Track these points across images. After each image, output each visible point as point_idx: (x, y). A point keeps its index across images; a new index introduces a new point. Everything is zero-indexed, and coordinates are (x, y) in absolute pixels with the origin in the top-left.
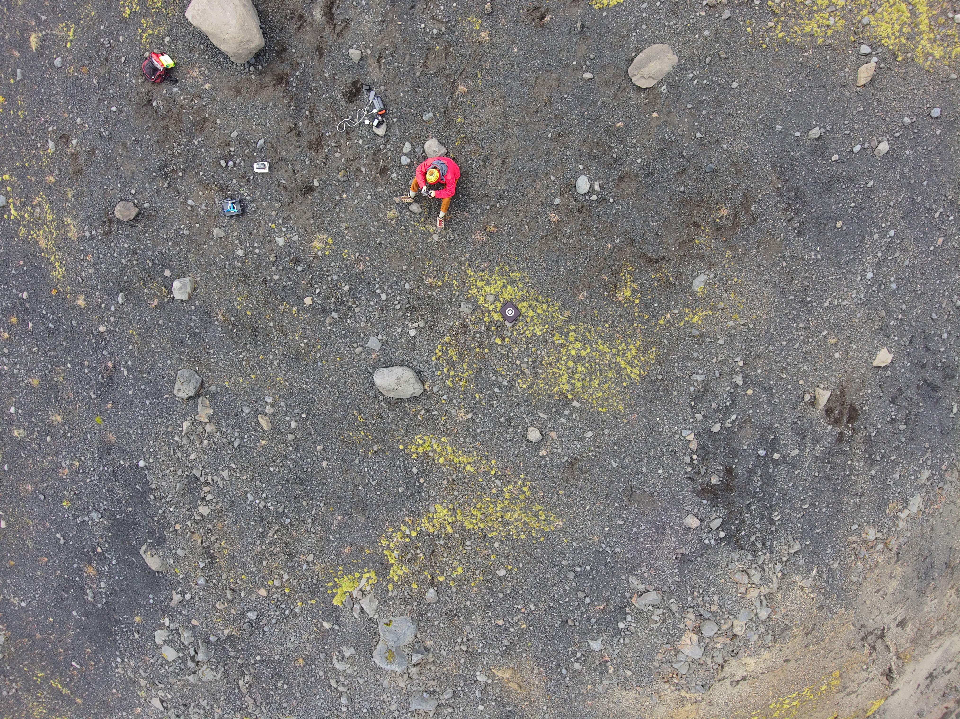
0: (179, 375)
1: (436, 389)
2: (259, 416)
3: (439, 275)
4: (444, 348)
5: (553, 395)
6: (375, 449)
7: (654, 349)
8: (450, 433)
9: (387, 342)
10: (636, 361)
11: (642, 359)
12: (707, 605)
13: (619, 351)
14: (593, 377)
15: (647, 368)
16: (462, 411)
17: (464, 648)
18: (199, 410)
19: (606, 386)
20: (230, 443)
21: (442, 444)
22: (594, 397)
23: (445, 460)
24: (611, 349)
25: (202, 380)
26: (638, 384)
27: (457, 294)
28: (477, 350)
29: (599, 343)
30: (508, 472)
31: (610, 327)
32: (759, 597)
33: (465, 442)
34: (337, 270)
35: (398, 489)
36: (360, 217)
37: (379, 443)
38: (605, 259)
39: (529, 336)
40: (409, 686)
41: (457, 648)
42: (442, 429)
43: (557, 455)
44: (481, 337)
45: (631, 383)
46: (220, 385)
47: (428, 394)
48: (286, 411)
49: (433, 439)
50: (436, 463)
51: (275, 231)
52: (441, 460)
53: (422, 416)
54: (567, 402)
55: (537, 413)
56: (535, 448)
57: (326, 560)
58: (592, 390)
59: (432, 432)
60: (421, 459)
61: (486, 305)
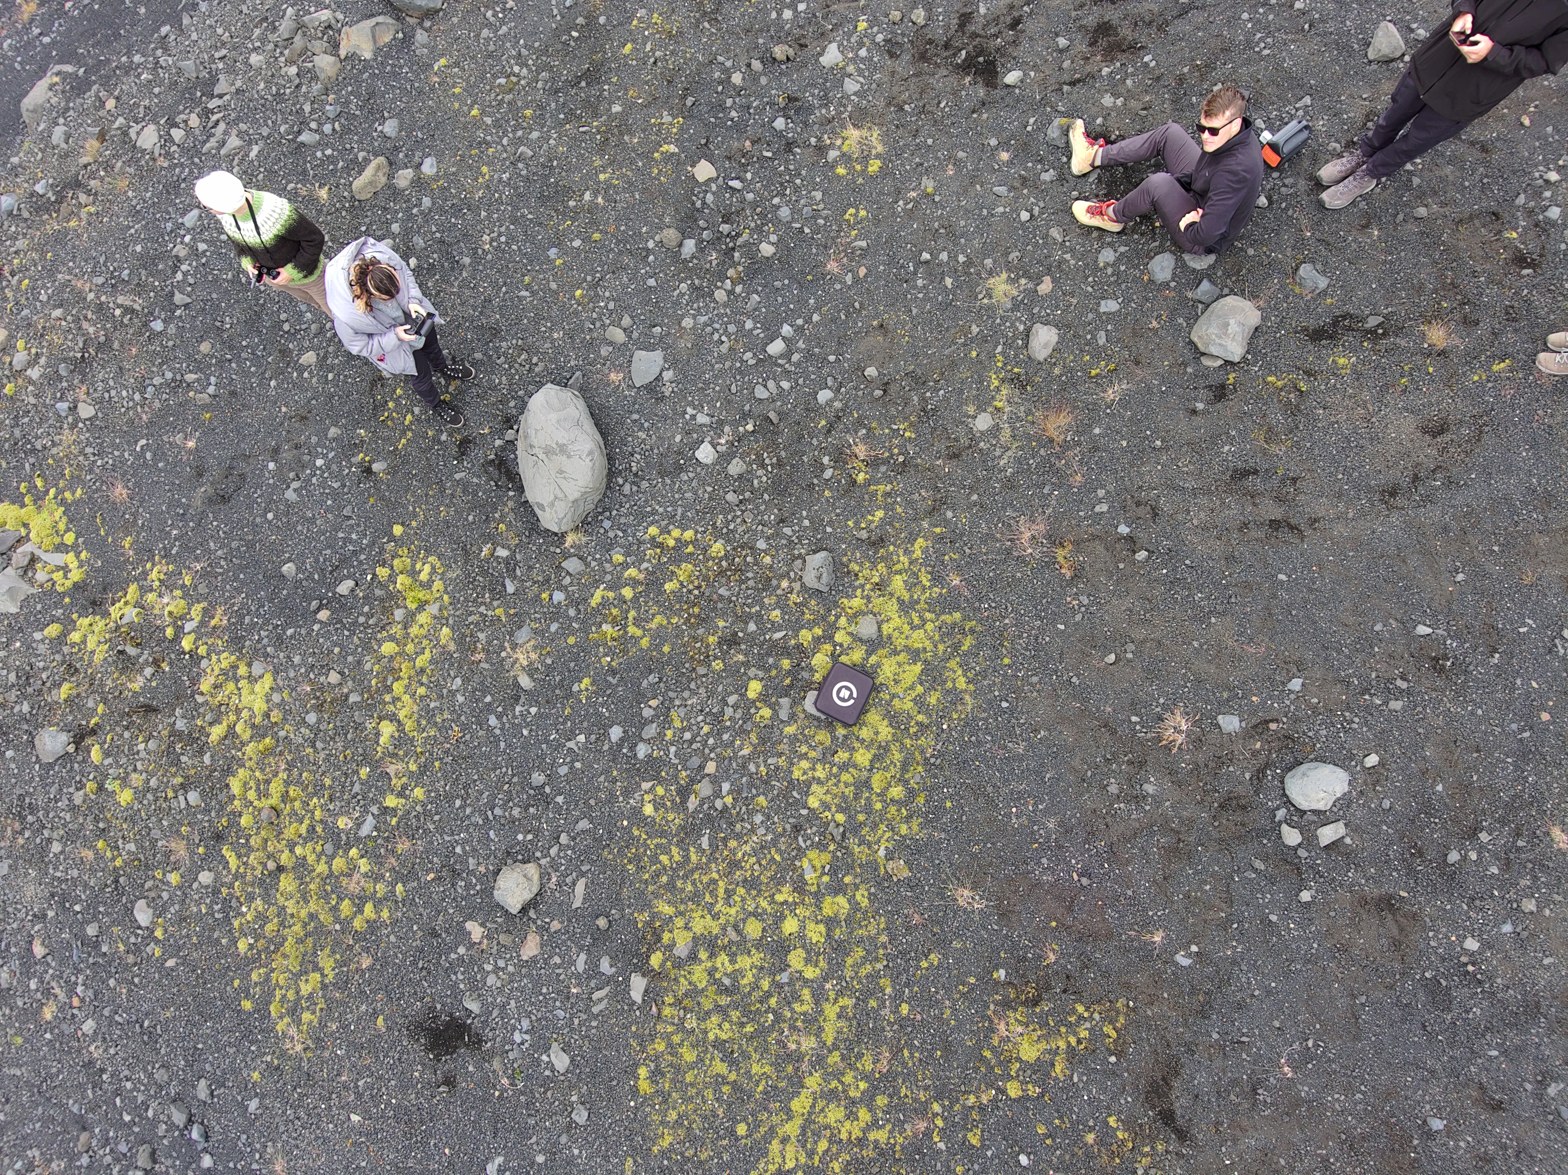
1: (572, 564)
2: (381, 159)
3: (882, 468)
4: (690, 549)
5: (648, 905)
6: (376, 467)
8: (465, 643)
9: (661, 398)
10: (823, 1145)
11: (836, 1166)
13: (838, 1075)
14: (735, 1015)
16: (533, 656)
19: (721, 1067)
20: (304, 124)
21: (432, 635)
22: (676, 1039)
23: (392, 658)
24: (835, 1047)
25: (437, 11)
27: (849, 532)
28: (712, 639)
29: (843, 1002)
30: (404, 846)
31: (903, 1023)
33: (453, 693)
34: (806, 210)
35: (289, 560)
37: (392, 470)
39: (797, 774)
42: (470, 619)
43: (479, 976)
44: (751, 639)
45: (751, 1148)
46: (432, 49)
47: (552, 549)
48: (411, 217)
49: (438, 605)
50: (379, 636)
51: (850, 35)
52: (388, 648)
53: (492, 555)
54: (637, 955)
55: (583, 874)
56: (479, 900)
57: (89, 450)
58: (695, 1025)
59: (457, 595)
60: (378, 592)
61: (843, 621)
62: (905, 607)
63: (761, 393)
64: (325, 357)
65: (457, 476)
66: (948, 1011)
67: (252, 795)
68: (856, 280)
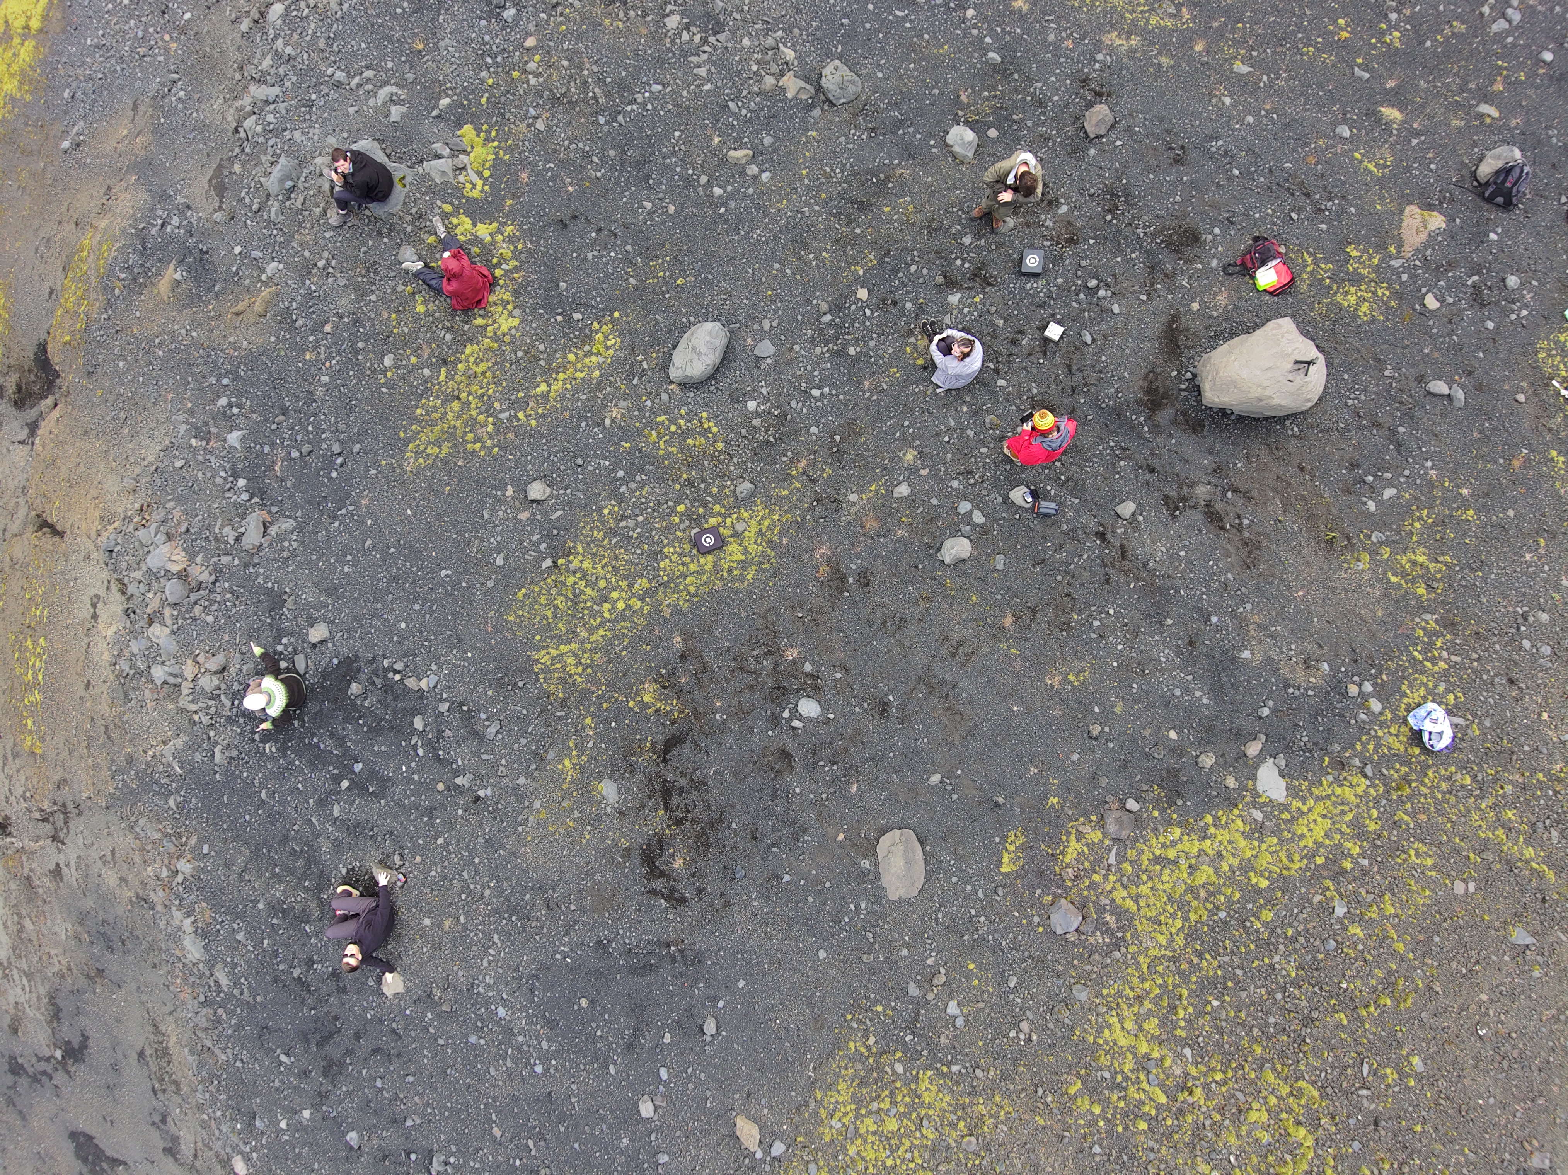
0: (857, 78)
1: (665, 397)
2: (751, 153)
4: (710, 435)
5: (575, 542)
6: (631, 280)
7: (560, 695)
8: (600, 385)
9: (757, 367)
10: (558, 665)
11: (556, 674)
12: (207, 603)
13: (584, 651)
14: (570, 603)
15: (541, 675)
16: (619, 416)
17: (321, 264)
18: (798, 81)
19: (549, 614)
20: (737, 98)
21: (591, 369)
22: (543, 591)
23: (569, 362)
24: (591, 643)
25: (835, 105)
26: (528, 653)
27: (769, 487)
28: (685, 475)
29: (607, 633)
30: (511, 436)
31: (619, 656)
32: (182, 676)
33: (579, 399)
34: (881, 350)
35: (565, 281)
37: (636, 288)
39: (666, 550)
40: (312, 168)
41: (326, 254)
42: (610, 378)
43: (497, 507)
44: (697, 489)
45: (535, 645)
46: (816, 123)
47: (663, 383)
48: (739, 190)
49: (604, 359)
50: (572, 348)
51: (970, 297)
52: (571, 357)
53: (640, 361)
54: (556, 553)
55: (563, 510)
56: (520, 482)
57: (527, 143)
58: (554, 593)
59: (614, 363)
60: (587, 331)
61: (735, 516)
62: (760, 533)
63: (793, 404)
64: (654, 212)
67: (472, 359)
68: (869, 398)
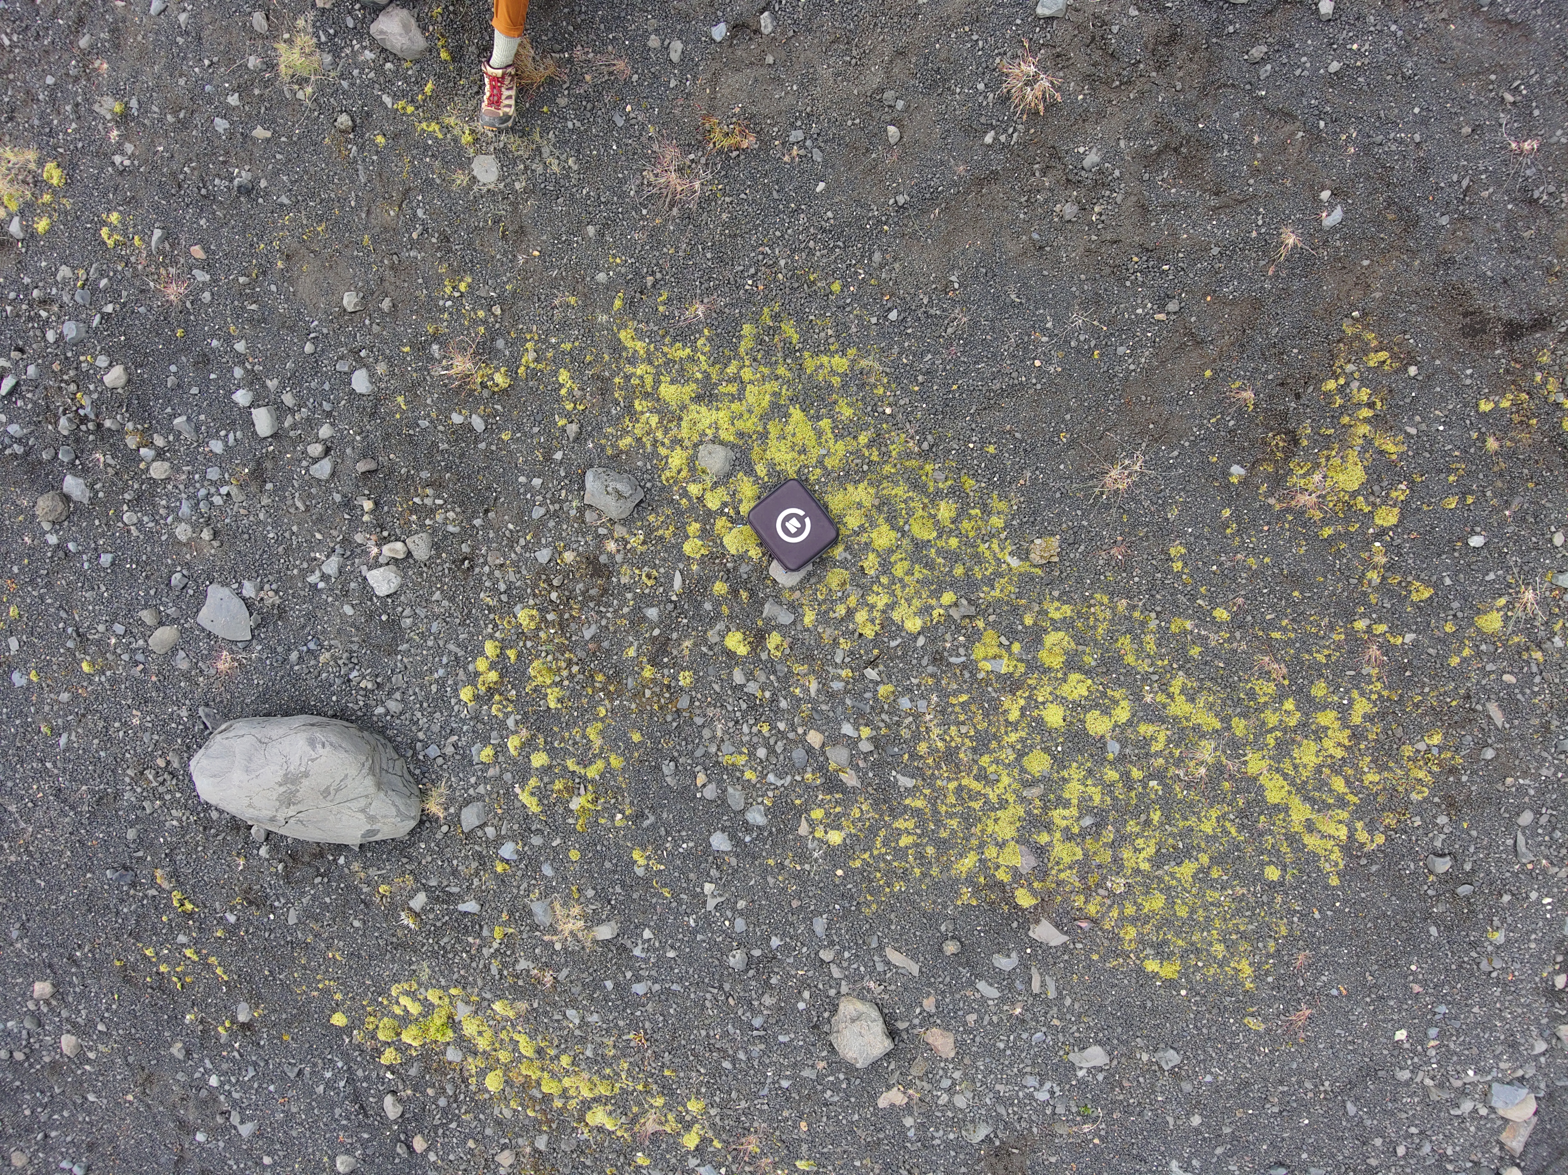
1: (470, 817)
3: (500, 343)
4: (512, 654)
5: (953, 886)
6: (243, 1017)
7: (1437, 739)
8: (525, 988)
9: (282, 611)
10: (1338, 784)
11: (1372, 777)
13: (1262, 730)
14: (1132, 827)
15: (1390, 820)
16: (576, 910)
19: (1187, 869)
21: (498, 1025)
22: (1130, 910)
23: (508, 1083)
24: (1226, 720)
26: (1334, 881)
27: (573, 429)
28: (648, 672)
29: (1175, 689)
30: (753, 1143)
31: (1237, 623)
33: (584, 1024)
34: (77, 298)
35: (331, 1160)
36: (172, 69)
37: (255, 997)
38: (1257, 304)
39: (870, 632)
42: (494, 971)
43: (950, 1114)
44: (668, 620)
45: (1300, 871)
47: (439, 836)
49: (459, 1003)
50: (473, 1088)
52: (493, 1082)
53: (417, 915)
54: (1008, 918)
55: (881, 948)
56: (858, 1081)
58: (1123, 881)
59: (456, 976)
60: (413, 1072)
61: (694, 489)
62: (708, 396)
65: (292, 920)
66: (1251, 561)
68: (208, 266)
